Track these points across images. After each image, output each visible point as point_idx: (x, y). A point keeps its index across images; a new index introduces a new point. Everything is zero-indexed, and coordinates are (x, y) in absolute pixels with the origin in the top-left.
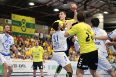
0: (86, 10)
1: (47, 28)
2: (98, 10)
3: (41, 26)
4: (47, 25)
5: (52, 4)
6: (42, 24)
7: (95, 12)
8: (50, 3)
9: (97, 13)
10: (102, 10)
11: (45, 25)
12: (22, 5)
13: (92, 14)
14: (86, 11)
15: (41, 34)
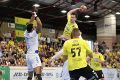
0: (97, 11)
1: (53, 31)
2: (110, 11)
3: (47, 29)
4: (53, 29)
5: (59, 5)
6: (49, 28)
7: (106, 13)
8: (57, 4)
9: (108, 14)
10: (114, 11)
11: (52, 28)
12: (26, 7)
13: (103, 15)
14: (96, 13)
15: (48, 38)
